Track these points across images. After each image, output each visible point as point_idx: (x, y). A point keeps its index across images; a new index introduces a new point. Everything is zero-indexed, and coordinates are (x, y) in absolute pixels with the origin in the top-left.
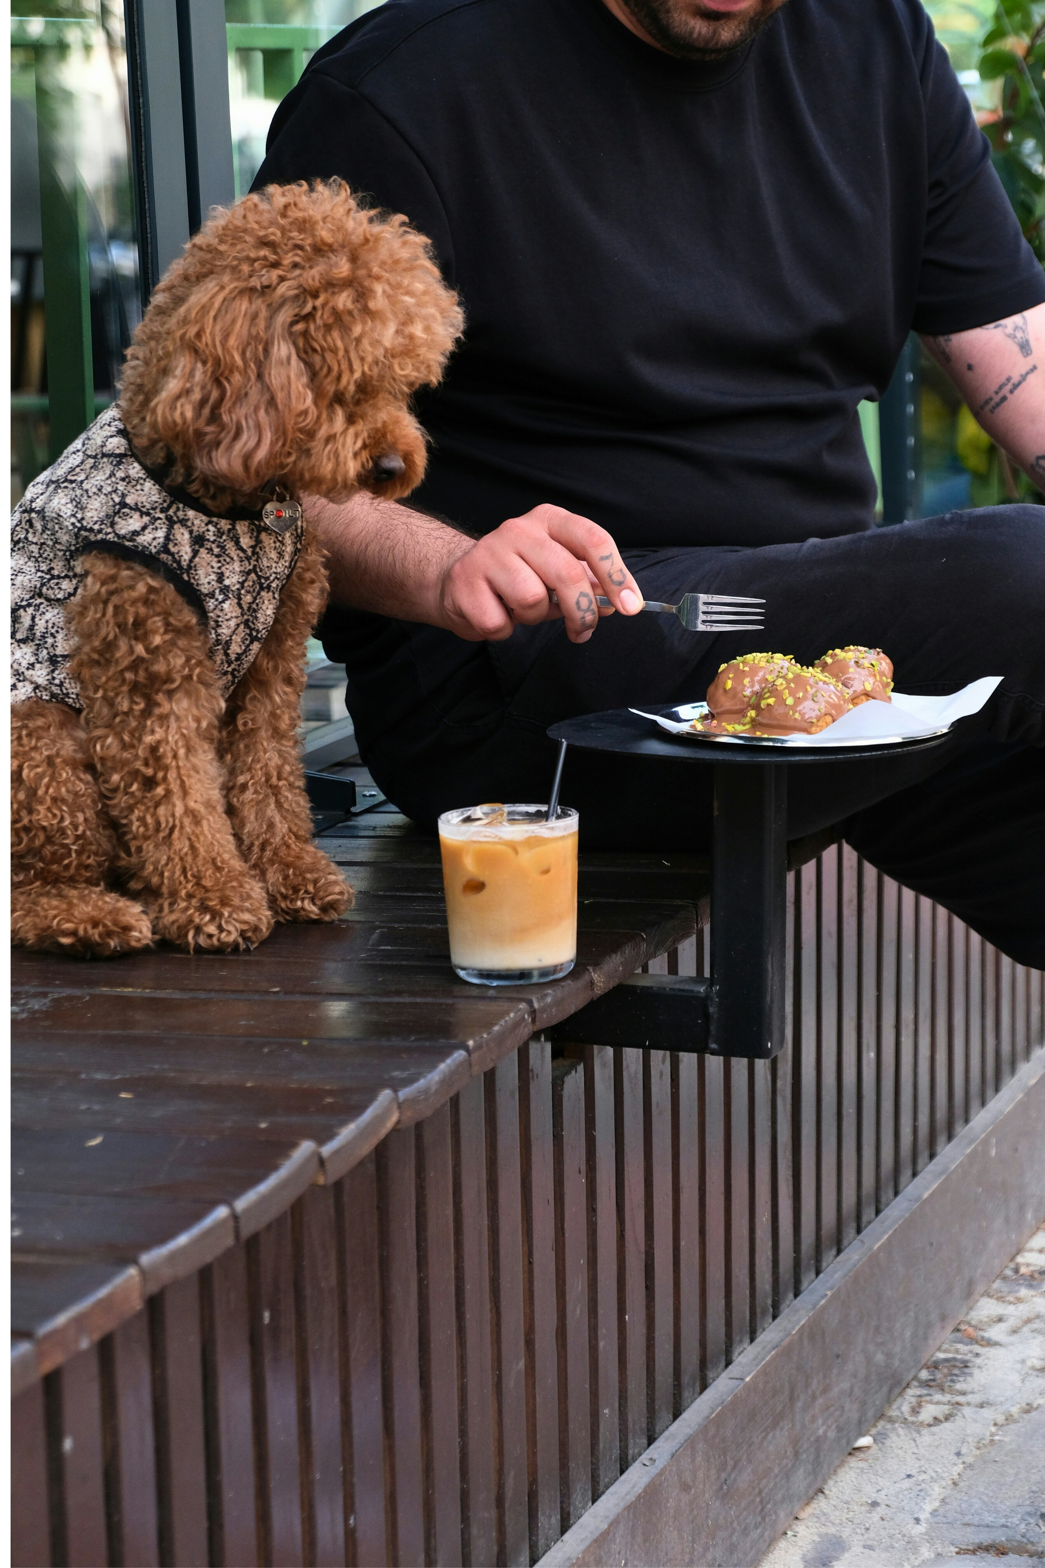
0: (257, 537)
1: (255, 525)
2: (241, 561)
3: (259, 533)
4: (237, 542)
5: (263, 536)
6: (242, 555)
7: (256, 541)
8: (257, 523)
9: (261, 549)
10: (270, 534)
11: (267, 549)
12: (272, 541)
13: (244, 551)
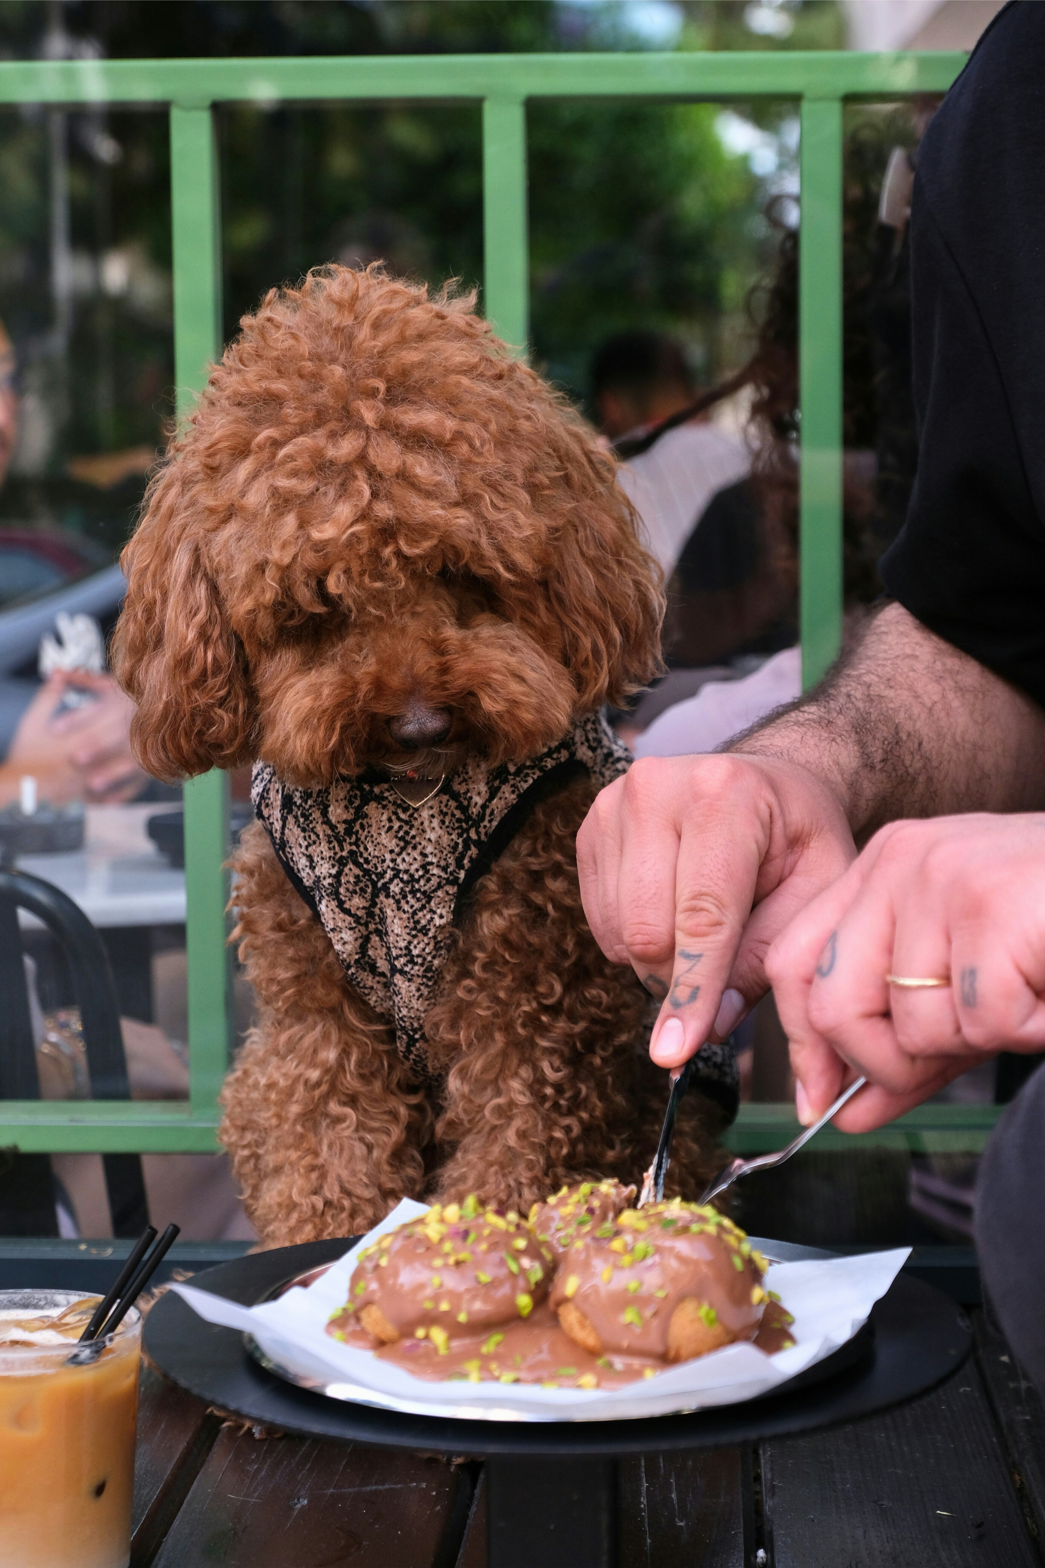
0: (358, 809)
1: (362, 790)
2: (330, 842)
3: (365, 801)
4: (325, 813)
5: (371, 808)
6: (329, 832)
7: (356, 813)
8: (366, 787)
9: (362, 827)
10: (384, 807)
11: (373, 831)
12: (385, 817)
13: (333, 827)
